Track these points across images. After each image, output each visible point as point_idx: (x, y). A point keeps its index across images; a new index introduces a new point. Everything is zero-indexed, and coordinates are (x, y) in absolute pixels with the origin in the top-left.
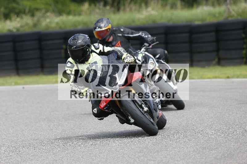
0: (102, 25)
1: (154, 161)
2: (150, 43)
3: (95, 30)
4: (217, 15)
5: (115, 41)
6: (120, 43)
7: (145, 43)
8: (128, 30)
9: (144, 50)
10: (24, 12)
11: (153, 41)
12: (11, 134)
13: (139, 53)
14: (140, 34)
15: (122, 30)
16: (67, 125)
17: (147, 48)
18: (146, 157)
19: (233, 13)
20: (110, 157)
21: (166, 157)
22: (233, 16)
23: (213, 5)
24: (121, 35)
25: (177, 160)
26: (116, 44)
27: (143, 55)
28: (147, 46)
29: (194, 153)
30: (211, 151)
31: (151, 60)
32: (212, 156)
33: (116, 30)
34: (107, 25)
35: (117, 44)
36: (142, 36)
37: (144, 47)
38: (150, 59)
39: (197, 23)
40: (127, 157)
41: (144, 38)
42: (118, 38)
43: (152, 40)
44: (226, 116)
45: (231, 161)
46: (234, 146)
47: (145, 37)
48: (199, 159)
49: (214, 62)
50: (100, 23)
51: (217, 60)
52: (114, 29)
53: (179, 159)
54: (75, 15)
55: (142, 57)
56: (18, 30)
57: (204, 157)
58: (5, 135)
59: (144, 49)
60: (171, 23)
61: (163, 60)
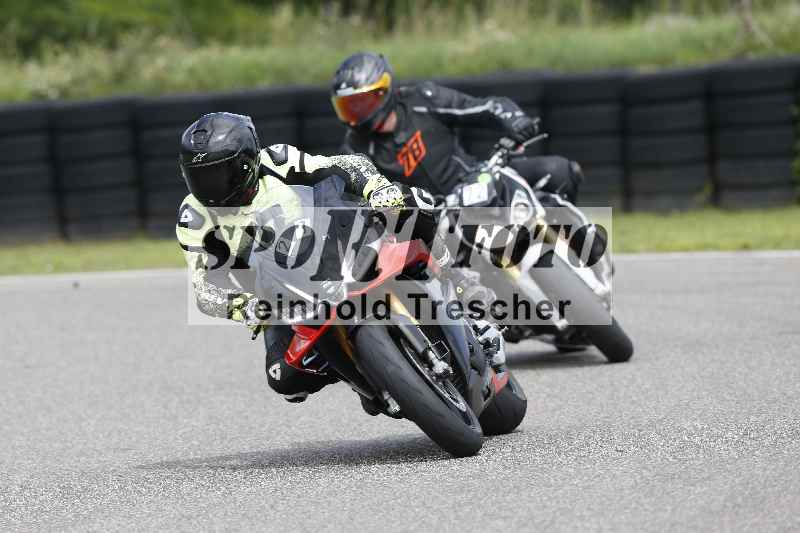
0: (361, 76)
1: (505, 518)
2: (520, 137)
3: (336, 93)
4: (710, 44)
5: (406, 130)
6: (422, 137)
7: (502, 137)
8: (447, 94)
9: (500, 161)
10: (84, 36)
11: (531, 130)
12: (44, 432)
13: (484, 170)
14: (488, 106)
15: (429, 93)
16: (222, 403)
17: (508, 154)
18: (479, 506)
19: (762, 37)
20: (363, 507)
21: (545, 507)
22: (762, 46)
23: (696, 12)
24: (423, 109)
25: (582, 518)
26: (408, 139)
27: (494, 179)
28: (508, 150)
29: (634, 495)
30: (692, 488)
31: (519, 195)
32: (694, 503)
33: (408, 95)
34: (375, 76)
35: (412, 140)
36: (493, 114)
37: (498, 150)
38: (517, 192)
39: (646, 69)
40: (418, 507)
41: (501, 119)
42: (416, 120)
43: (526, 129)
44: (740, 373)
45: (756, 520)
46: (765, 469)
47: (503, 116)
48: (652, 513)
49: (701, 197)
50: (353, 69)
51: (708, 190)
52: (403, 89)
53: (586, 513)
54: (248, 44)
55: (488, 186)
56: (64, 92)
57: (669, 508)
58: (22, 434)
59: (501, 157)
60: (560, 71)
61: (561, 194)
